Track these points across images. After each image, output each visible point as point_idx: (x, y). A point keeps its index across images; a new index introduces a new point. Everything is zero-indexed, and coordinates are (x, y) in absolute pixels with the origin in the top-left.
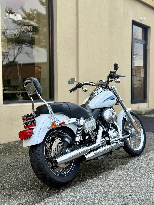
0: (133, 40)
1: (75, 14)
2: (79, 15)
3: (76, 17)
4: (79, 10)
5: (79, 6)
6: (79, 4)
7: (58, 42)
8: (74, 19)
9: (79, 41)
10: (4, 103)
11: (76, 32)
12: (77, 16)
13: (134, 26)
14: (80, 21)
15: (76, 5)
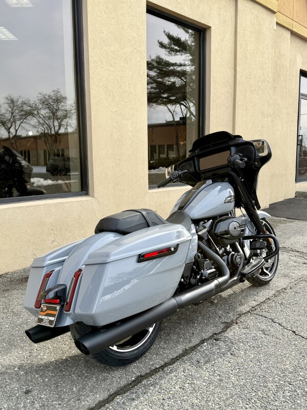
0: (300, 96)
1: (233, 66)
2: (238, 69)
3: (233, 71)
4: (238, 60)
5: (238, 56)
6: (238, 53)
7: (211, 106)
8: (230, 73)
9: (237, 102)
10: (150, 188)
11: (232, 90)
12: (235, 70)
13: (302, 77)
14: (238, 75)
15: (233, 55)
